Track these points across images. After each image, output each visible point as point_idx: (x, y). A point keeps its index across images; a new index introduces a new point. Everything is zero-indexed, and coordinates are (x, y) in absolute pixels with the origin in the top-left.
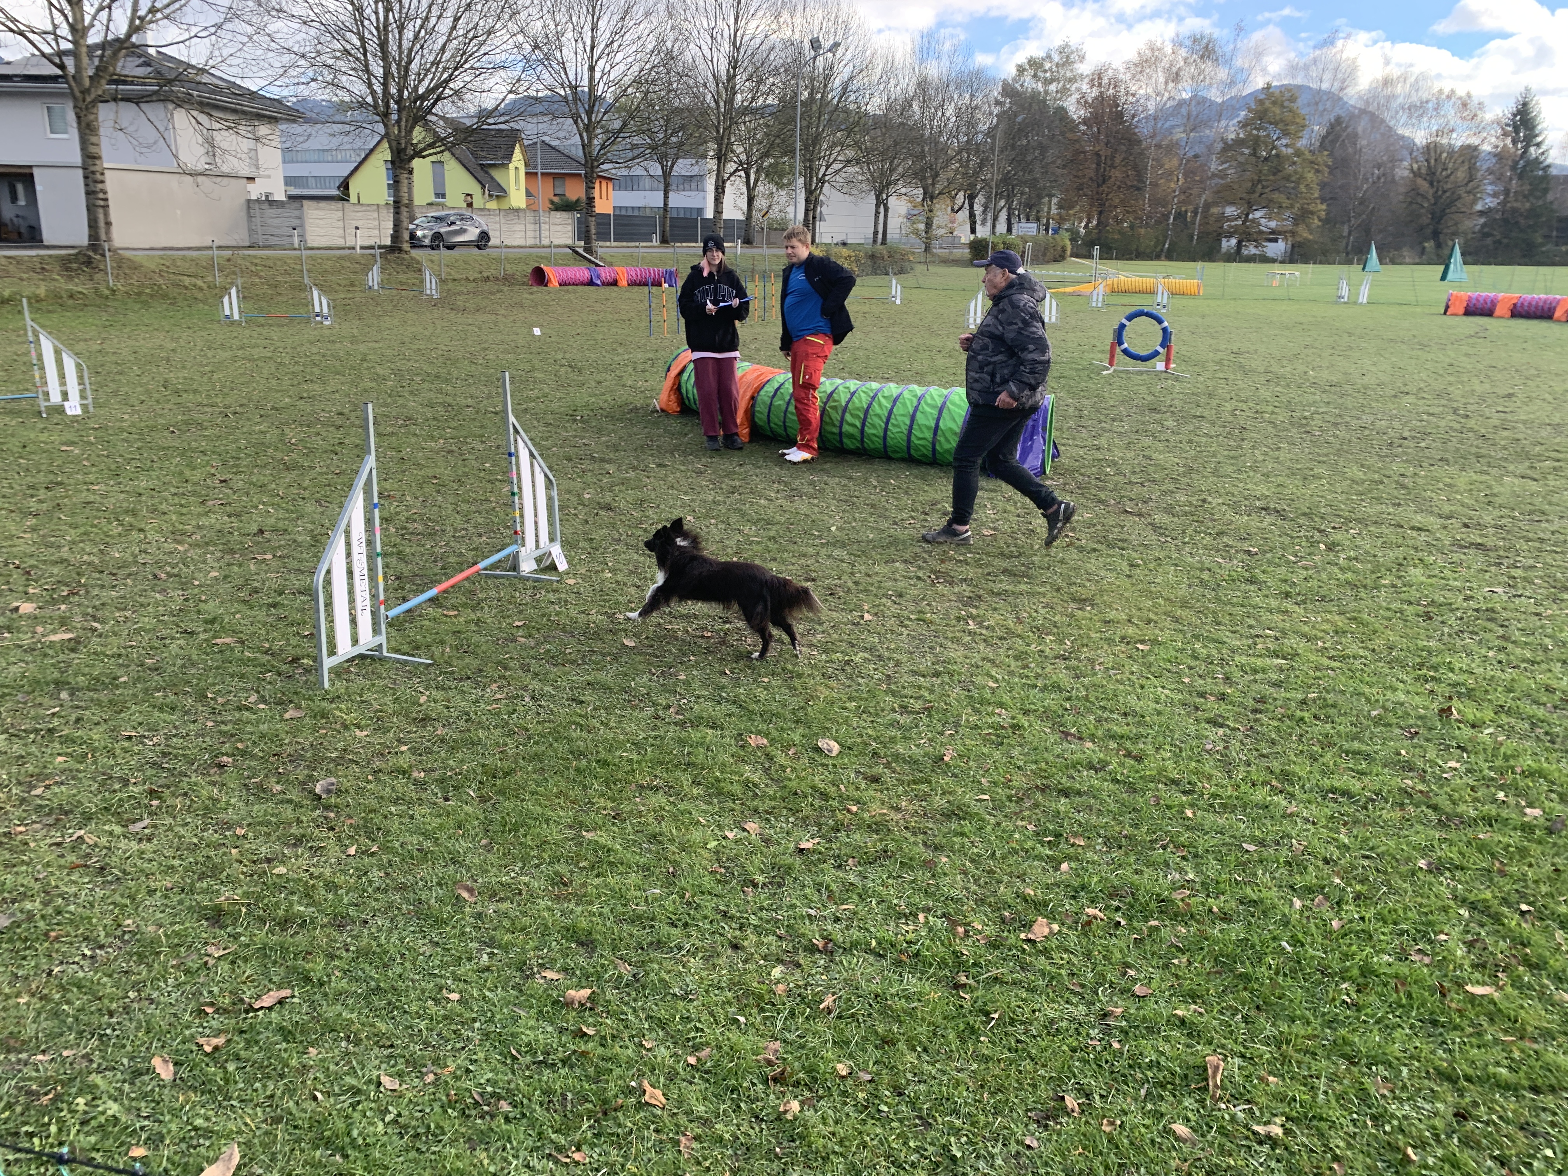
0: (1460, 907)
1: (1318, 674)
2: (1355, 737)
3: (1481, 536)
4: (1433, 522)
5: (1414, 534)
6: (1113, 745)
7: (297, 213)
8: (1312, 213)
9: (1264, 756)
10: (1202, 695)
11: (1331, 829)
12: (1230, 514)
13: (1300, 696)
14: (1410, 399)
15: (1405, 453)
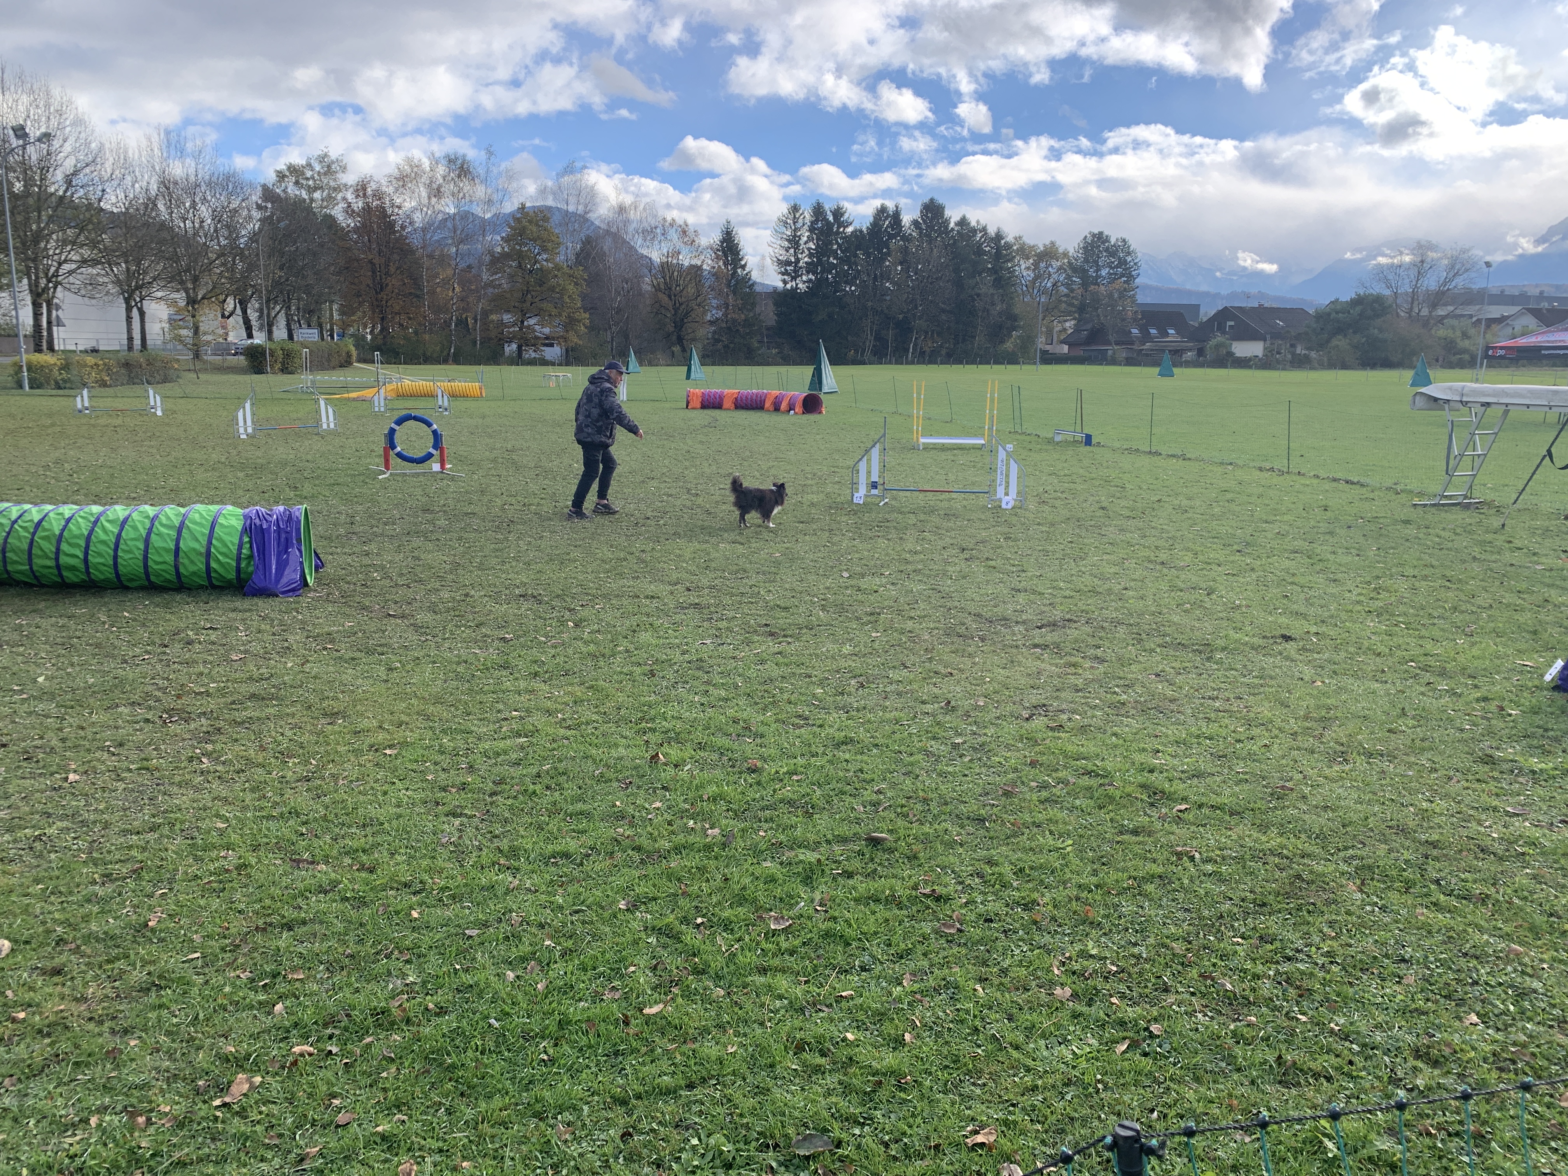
0: (648, 936)
1: (555, 745)
2: (580, 799)
3: (698, 596)
4: (663, 589)
5: (648, 602)
6: (347, 861)
9: (496, 837)
10: (444, 789)
11: (549, 893)
12: (490, 605)
13: (534, 770)
14: (655, 483)
15: (648, 531)
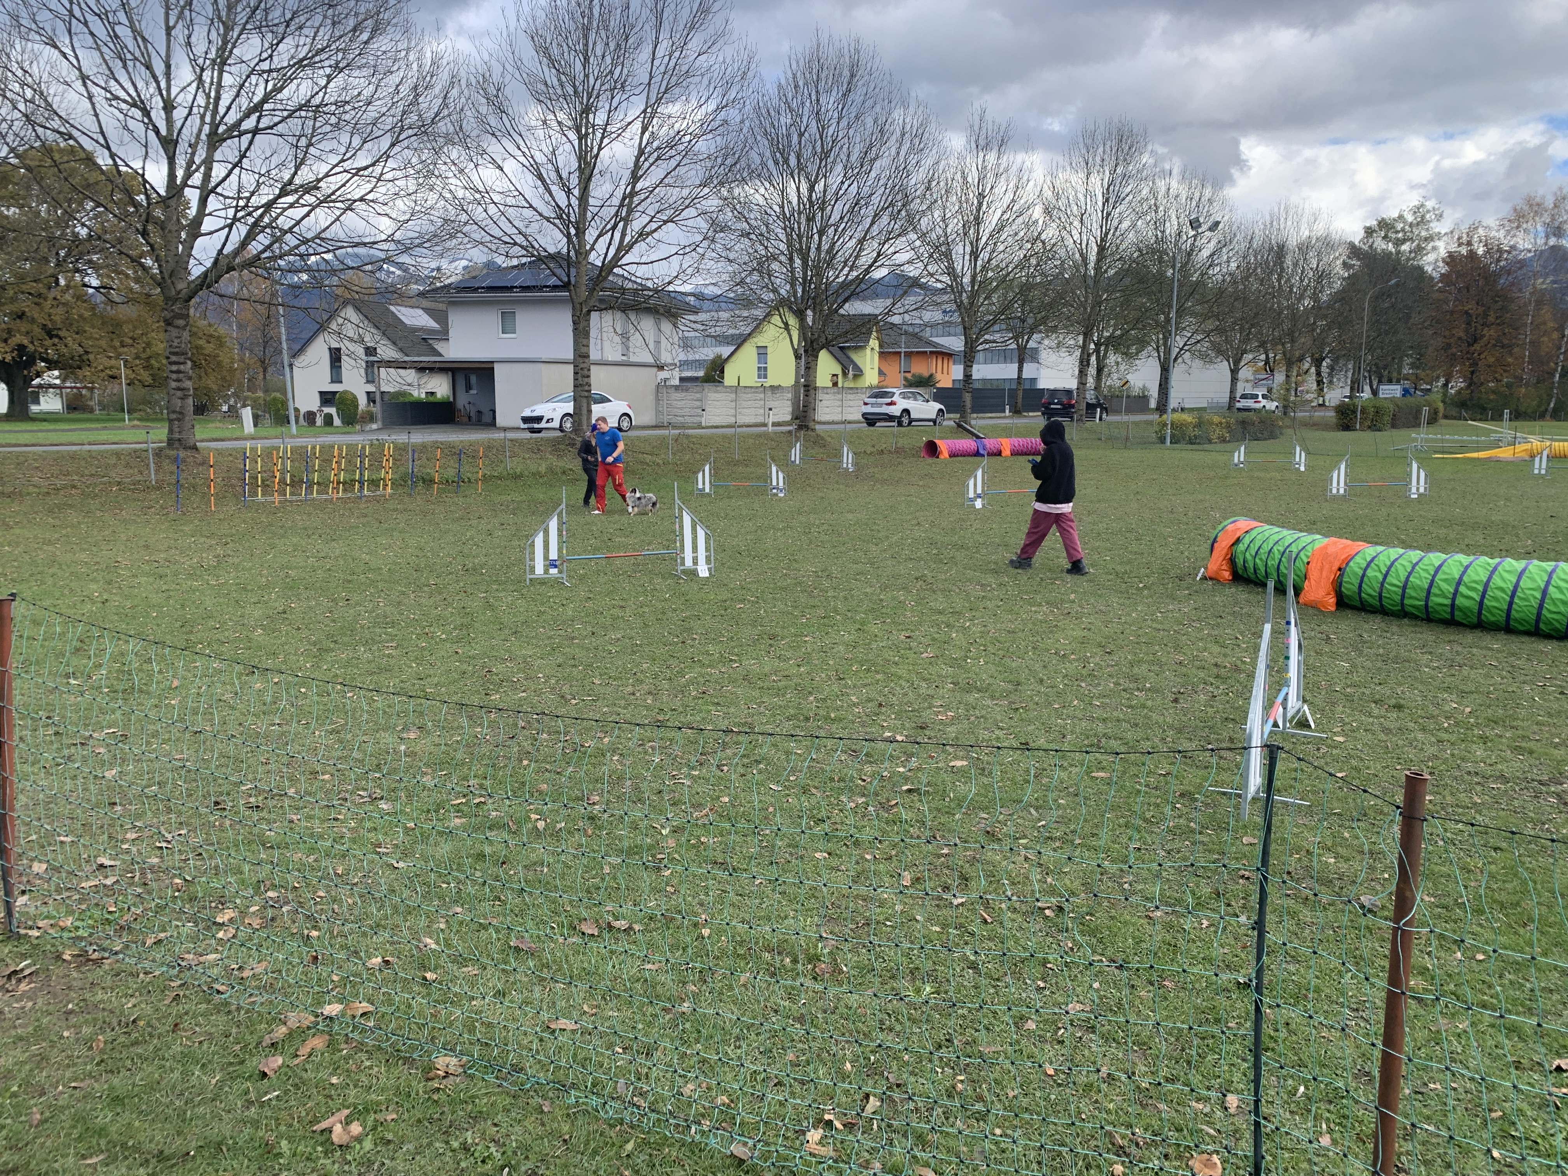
7: (698, 396)
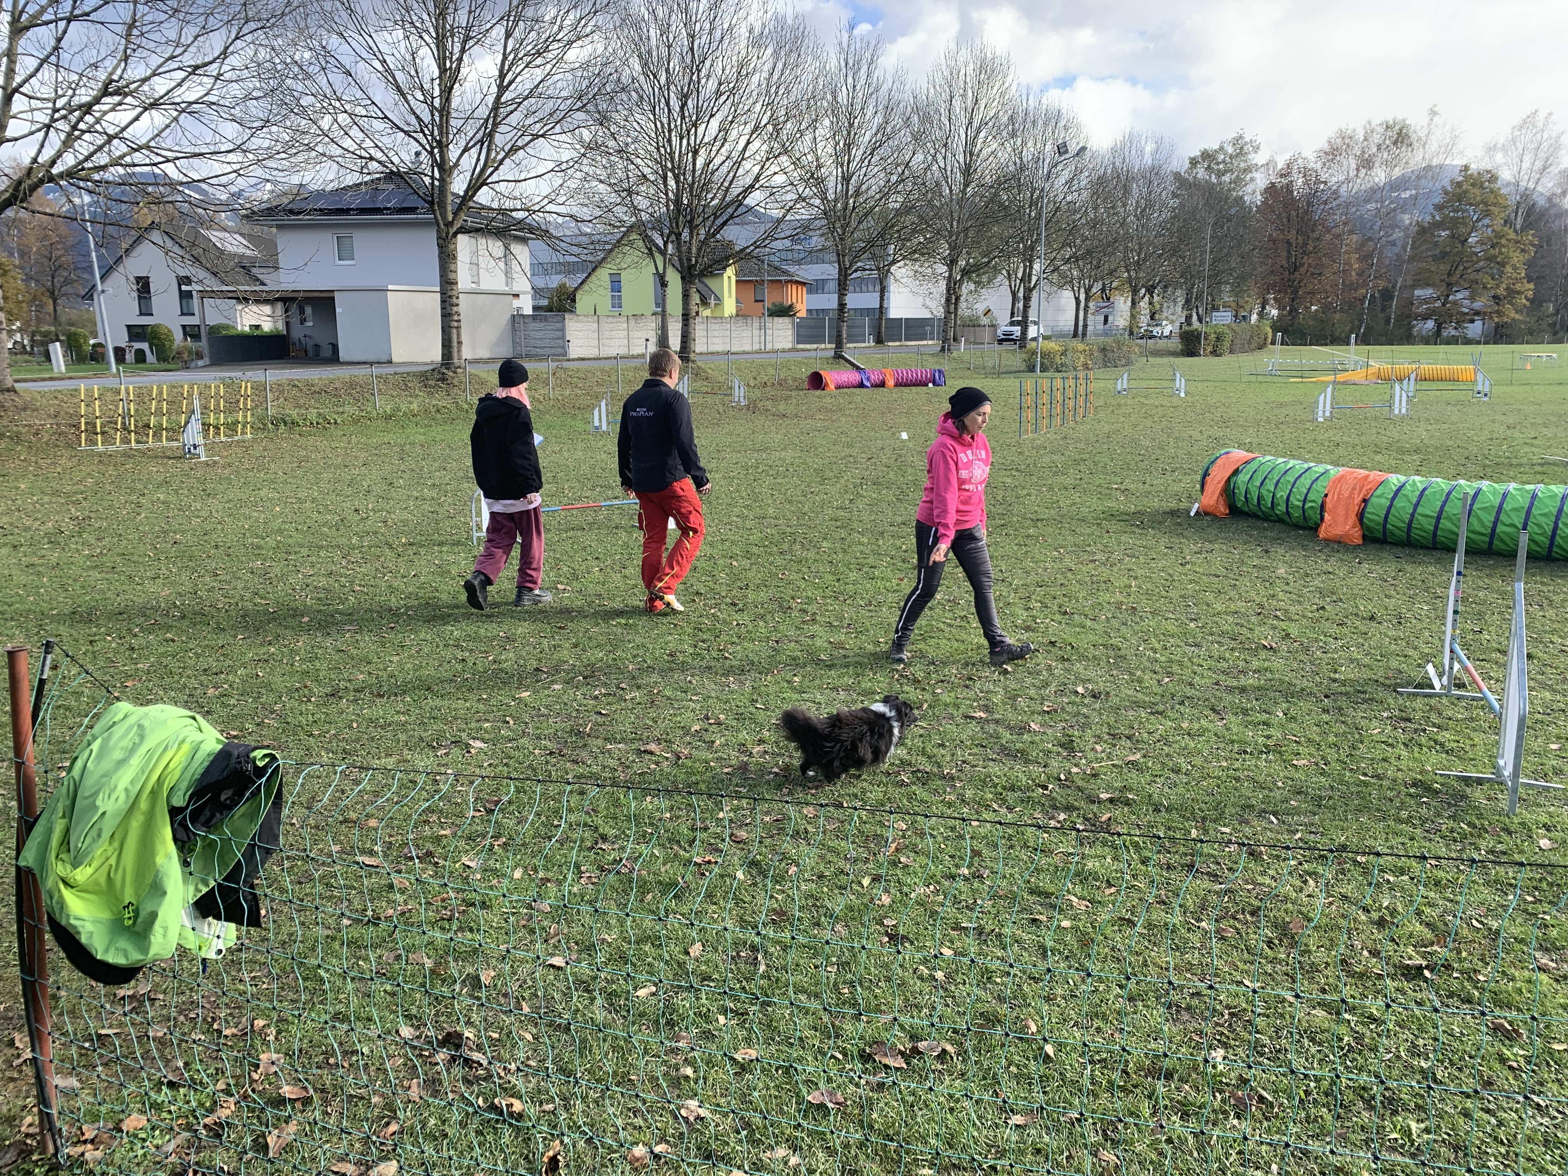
7: (559, 325)
8: (1519, 293)
